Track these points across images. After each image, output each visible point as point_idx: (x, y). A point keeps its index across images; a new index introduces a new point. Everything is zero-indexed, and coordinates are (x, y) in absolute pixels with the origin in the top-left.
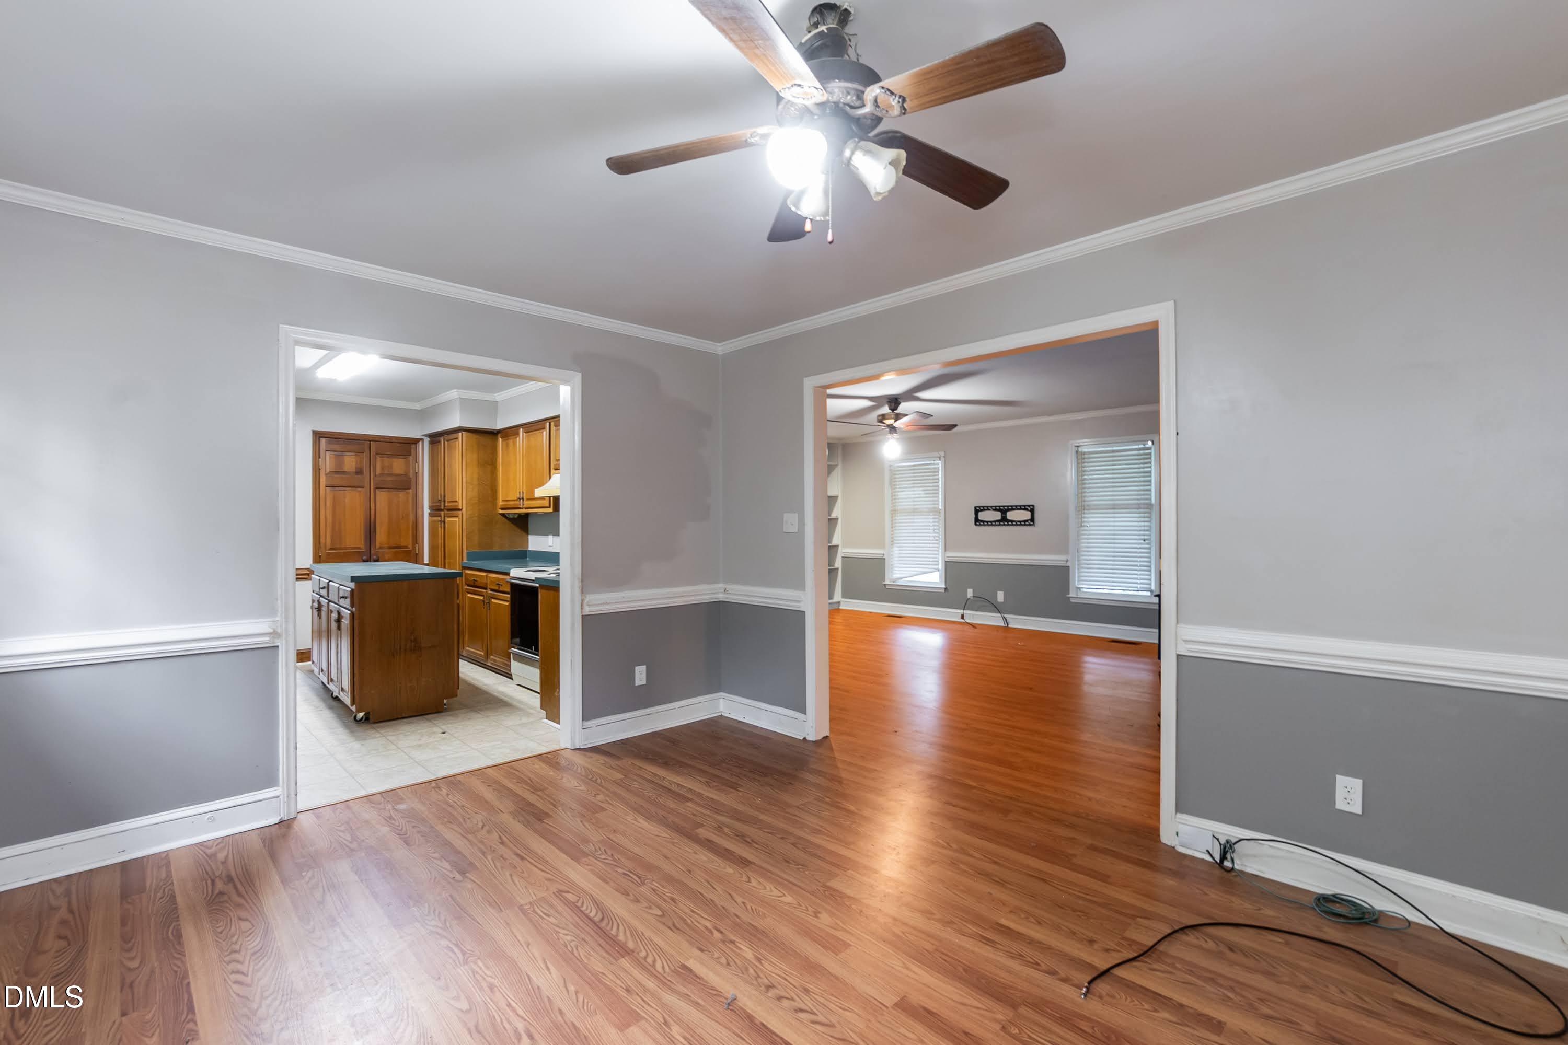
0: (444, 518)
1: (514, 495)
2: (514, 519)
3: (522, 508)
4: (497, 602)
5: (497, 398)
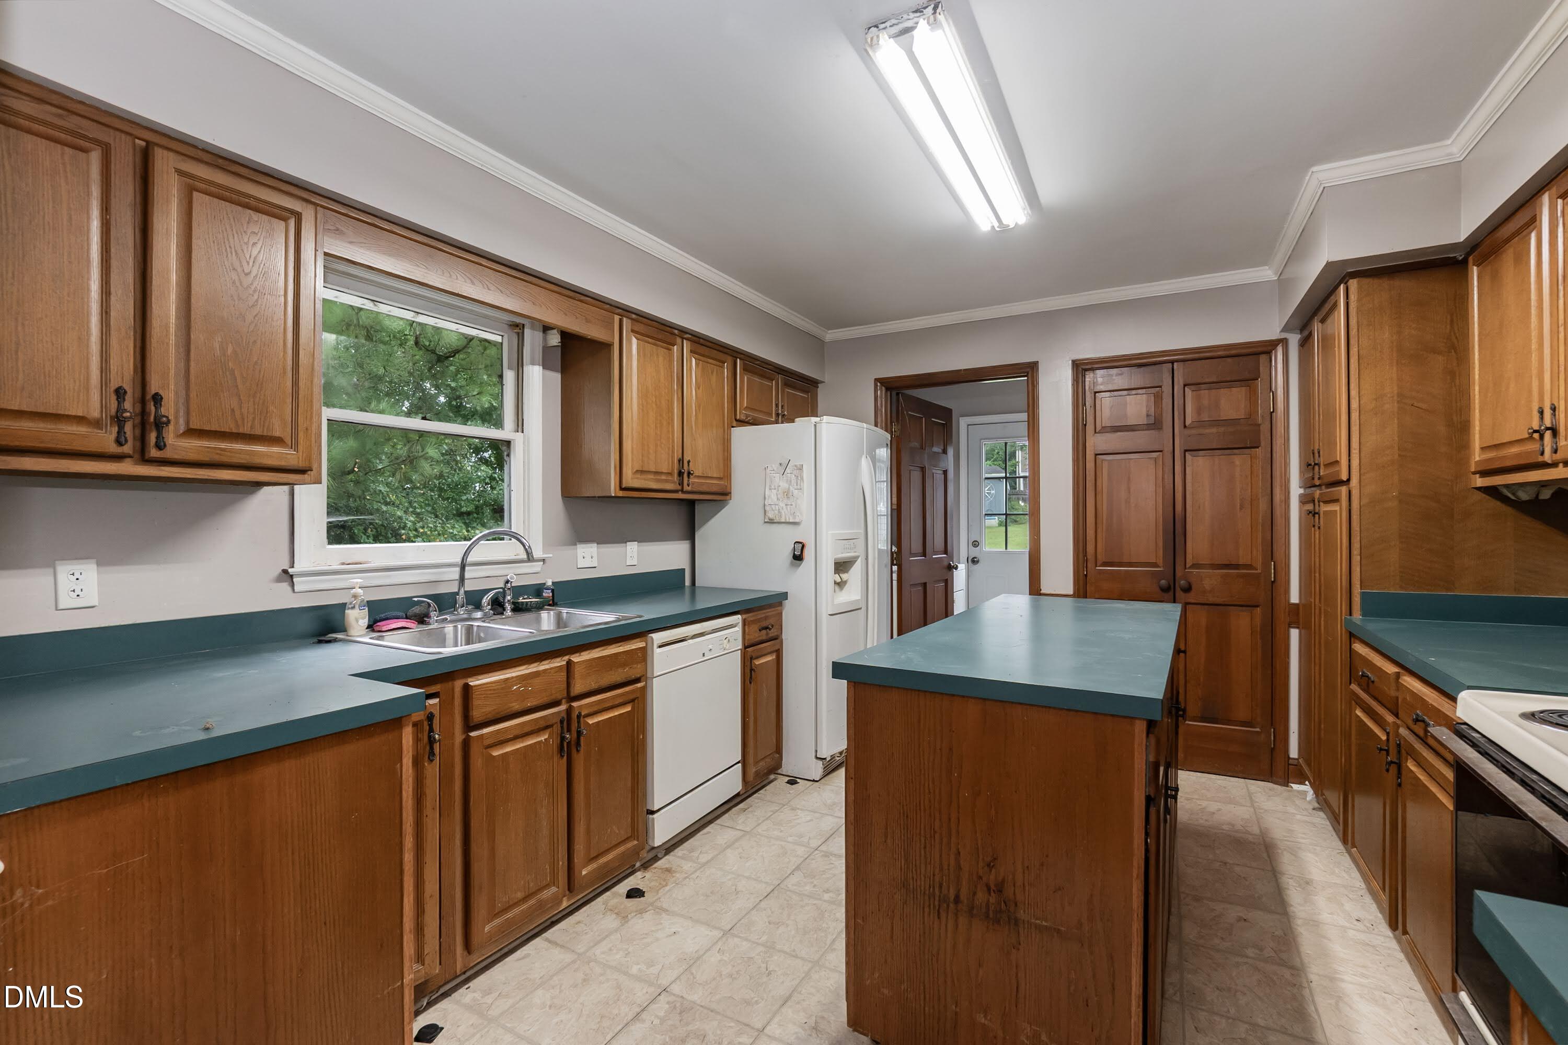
0: (1320, 505)
3: (1554, 465)
4: (1422, 777)
5: (1454, 150)
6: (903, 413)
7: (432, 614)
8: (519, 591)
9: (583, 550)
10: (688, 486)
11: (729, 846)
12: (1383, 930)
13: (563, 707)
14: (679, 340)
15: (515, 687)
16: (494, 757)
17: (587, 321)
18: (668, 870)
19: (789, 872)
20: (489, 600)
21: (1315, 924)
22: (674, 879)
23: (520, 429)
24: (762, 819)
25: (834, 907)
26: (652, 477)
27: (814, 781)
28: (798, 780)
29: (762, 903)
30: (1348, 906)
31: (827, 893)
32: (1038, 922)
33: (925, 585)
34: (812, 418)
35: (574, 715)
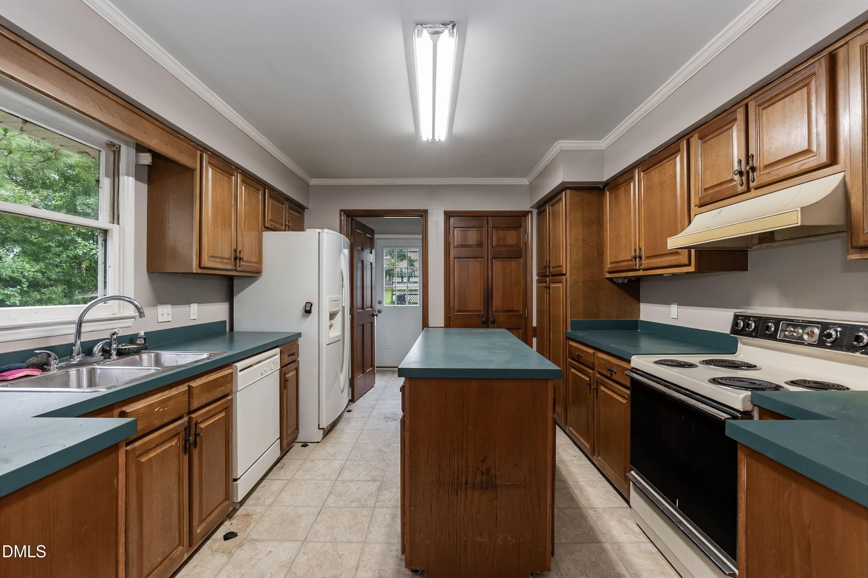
0: (549, 284)
1: (626, 254)
2: (623, 284)
3: (639, 270)
4: (609, 392)
5: (603, 145)
6: (354, 230)
7: (52, 362)
8: (121, 340)
9: (162, 310)
10: (240, 267)
11: (282, 490)
12: (584, 458)
13: (186, 419)
14: (235, 173)
15: (157, 409)
16: (142, 462)
17: (181, 152)
18: (247, 515)
19: (326, 497)
20: (100, 349)
21: (563, 462)
22: (254, 519)
23: (116, 221)
24: (295, 471)
25: (361, 509)
26: (218, 260)
27: (318, 442)
28: (308, 444)
29: (318, 518)
30: (570, 451)
31: (353, 502)
32: (506, 483)
33: (363, 325)
34: (317, 229)
35: (193, 424)
